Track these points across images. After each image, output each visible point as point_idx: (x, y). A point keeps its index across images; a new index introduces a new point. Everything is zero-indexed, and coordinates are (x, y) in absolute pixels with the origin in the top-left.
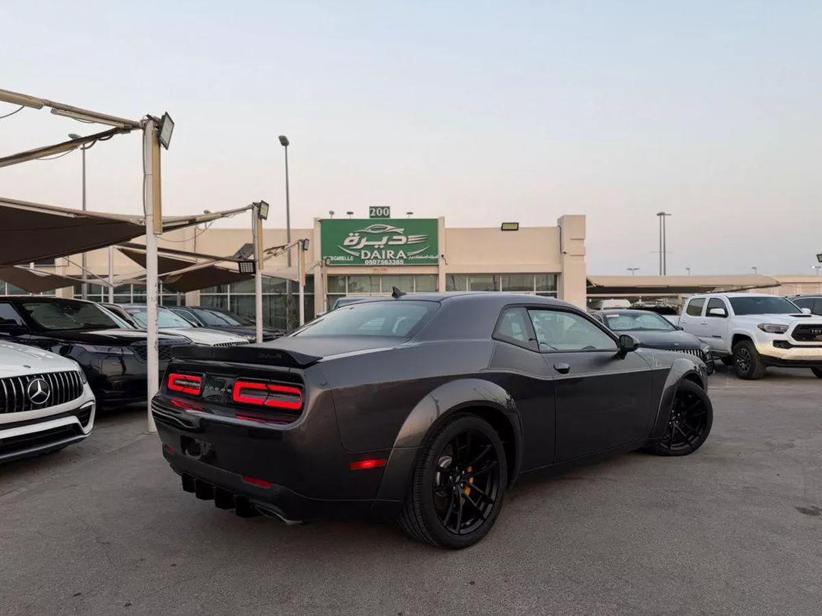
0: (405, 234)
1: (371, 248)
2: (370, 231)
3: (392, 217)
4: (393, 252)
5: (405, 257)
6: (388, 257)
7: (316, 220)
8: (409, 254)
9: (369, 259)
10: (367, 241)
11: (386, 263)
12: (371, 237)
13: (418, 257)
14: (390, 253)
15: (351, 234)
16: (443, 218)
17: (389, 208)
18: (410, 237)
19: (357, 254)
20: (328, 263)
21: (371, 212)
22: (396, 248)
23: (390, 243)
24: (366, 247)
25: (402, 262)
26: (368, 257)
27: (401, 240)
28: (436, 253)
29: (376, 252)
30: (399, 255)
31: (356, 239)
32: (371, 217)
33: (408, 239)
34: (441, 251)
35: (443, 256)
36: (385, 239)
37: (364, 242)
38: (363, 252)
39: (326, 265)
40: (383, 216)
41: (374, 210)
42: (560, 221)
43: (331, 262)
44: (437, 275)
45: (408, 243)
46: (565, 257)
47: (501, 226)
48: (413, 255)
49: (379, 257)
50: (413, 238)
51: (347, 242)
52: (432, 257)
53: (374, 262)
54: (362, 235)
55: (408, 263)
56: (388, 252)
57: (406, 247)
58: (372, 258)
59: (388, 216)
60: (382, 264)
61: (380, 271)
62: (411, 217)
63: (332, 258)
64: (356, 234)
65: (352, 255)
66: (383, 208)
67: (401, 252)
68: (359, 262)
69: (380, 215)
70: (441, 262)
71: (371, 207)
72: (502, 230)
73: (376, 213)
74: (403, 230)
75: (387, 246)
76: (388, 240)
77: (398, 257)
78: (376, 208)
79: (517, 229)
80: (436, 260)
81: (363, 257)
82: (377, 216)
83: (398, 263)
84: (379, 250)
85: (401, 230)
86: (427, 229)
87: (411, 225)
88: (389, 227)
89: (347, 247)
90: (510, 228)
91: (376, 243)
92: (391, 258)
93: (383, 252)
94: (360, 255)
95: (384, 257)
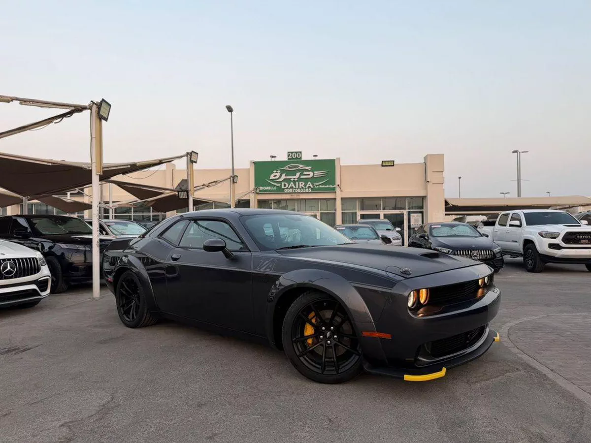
0: (312, 170)
1: (288, 181)
2: (288, 169)
3: (303, 159)
4: (304, 184)
5: (312, 187)
6: (300, 187)
7: (251, 162)
8: (315, 184)
9: (287, 188)
10: (285, 176)
11: (299, 191)
12: (288, 173)
13: (321, 186)
14: (302, 184)
15: (275, 171)
16: (339, 159)
17: (301, 152)
18: (315, 172)
19: (279, 185)
20: (258, 191)
21: (289, 156)
22: (306, 180)
23: (302, 177)
24: (285, 180)
25: (310, 190)
26: (286, 187)
27: (309, 175)
28: (334, 183)
29: (292, 183)
30: (308, 185)
31: (278, 175)
32: (288, 159)
33: (314, 173)
34: (338, 182)
35: (338, 185)
36: (298, 175)
37: (283, 177)
38: (283, 183)
39: (257, 193)
40: (297, 158)
41: (290, 154)
42: (425, 158)
43: (260, 191)
44: (335, 199)
45: (315, 177)
46: (429, 185)
47: (381, 163)
48: (318, 185)
49: (294, 187)
50: (317, 173)
51: (272, 177)
52: (331, 186)
53: (291, 191)
54: (282, 172)
55: (314, 190)
56: (300, 183)
57: (313, 180)
58: (289, 187)
59: (301, 158)
60: (296, 192)
61: (295, 197)
62: (317, 158)
63: (261, 188)
64: (279, 171)
65: (275, 186)
66: (296, 153)
67: (309, 183)
68: (280, 190)
69: (295, 158)
70: (338, 190)
71: (288, 152)
72: (382, 166)
73: (292, 156)
74: (310, 167)
75: (299, 179)
76: (300, 175)
77: (307, 187)
78: (292, 153)
79: (393, 166)
80: (334, 189)
81: (283, 187)
82: (293, 158)
83: (307, 190)
84: (294, 182)
85: (309, 168)
86: (328, 166)
87: (316, 164)
88: (301, 166)
89: (272, 180)
90: (388, 164)
91: (292, 177)
92: (302, 188)
93: (297, 183)
94: (281, 186)
95: (297, 187)
